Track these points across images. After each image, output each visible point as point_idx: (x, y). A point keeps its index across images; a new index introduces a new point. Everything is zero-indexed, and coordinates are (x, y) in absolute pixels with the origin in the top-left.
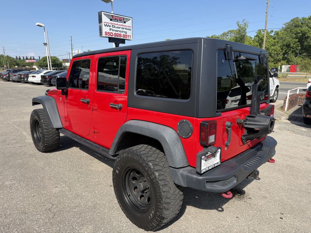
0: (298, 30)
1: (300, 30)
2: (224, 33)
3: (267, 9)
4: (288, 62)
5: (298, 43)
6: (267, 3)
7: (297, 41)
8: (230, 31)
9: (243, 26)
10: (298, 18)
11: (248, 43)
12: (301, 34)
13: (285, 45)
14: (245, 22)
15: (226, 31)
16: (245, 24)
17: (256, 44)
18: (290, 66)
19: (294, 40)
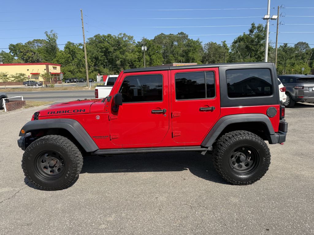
0: (102, 46)
1: (103, 45)
2: (29, 42)
3: (82, 25)
4: (100, 73)
5: (104, 56)
6: (82, 19)
7: (103, 55)
8: (36, 40)
9: (52, 36)
10: (99, 34)
11: (61, 54)
12: (105, 49)
13: (94, 58)
14: (53, 33)
15: (31, 40)
16: (54, 35)
17: (69, 55)
18: (102, 76)
19: (101, 53)
